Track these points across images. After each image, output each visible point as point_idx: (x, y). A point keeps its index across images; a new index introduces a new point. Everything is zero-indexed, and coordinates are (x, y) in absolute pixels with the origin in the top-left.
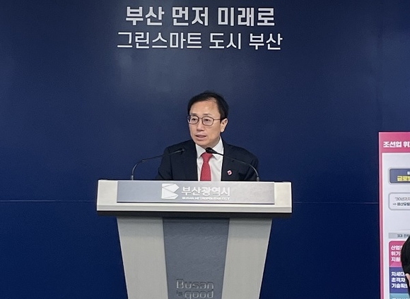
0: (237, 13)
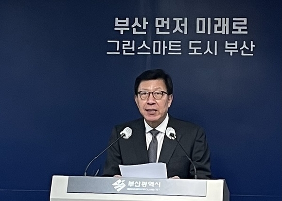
0: (214, 23)
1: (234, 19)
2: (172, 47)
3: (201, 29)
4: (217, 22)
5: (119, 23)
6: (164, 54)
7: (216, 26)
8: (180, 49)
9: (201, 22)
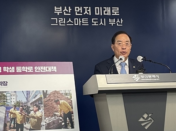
1: (113, 8)
2: (84, 22)
3: (97, 13)
4: (105, 9)
5: (57, 9)
6: (80, 25)
7: (104, 11)
8: (88, 23)
9: (97, 9)
